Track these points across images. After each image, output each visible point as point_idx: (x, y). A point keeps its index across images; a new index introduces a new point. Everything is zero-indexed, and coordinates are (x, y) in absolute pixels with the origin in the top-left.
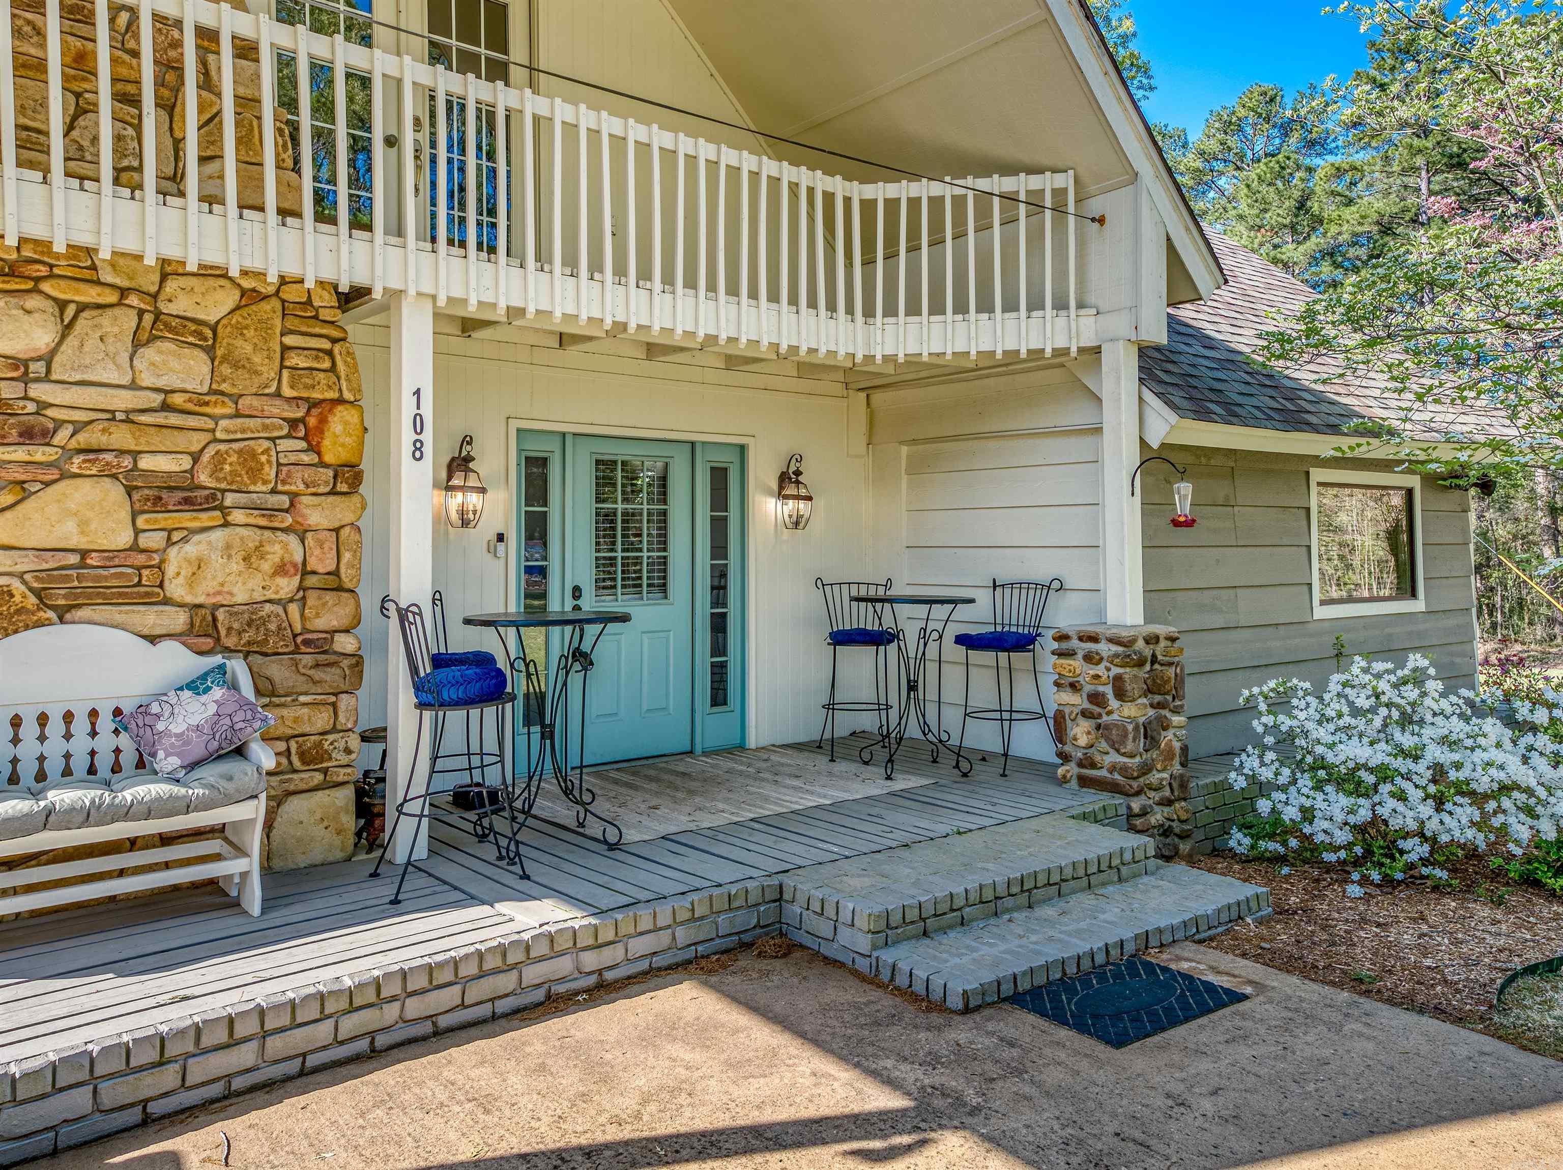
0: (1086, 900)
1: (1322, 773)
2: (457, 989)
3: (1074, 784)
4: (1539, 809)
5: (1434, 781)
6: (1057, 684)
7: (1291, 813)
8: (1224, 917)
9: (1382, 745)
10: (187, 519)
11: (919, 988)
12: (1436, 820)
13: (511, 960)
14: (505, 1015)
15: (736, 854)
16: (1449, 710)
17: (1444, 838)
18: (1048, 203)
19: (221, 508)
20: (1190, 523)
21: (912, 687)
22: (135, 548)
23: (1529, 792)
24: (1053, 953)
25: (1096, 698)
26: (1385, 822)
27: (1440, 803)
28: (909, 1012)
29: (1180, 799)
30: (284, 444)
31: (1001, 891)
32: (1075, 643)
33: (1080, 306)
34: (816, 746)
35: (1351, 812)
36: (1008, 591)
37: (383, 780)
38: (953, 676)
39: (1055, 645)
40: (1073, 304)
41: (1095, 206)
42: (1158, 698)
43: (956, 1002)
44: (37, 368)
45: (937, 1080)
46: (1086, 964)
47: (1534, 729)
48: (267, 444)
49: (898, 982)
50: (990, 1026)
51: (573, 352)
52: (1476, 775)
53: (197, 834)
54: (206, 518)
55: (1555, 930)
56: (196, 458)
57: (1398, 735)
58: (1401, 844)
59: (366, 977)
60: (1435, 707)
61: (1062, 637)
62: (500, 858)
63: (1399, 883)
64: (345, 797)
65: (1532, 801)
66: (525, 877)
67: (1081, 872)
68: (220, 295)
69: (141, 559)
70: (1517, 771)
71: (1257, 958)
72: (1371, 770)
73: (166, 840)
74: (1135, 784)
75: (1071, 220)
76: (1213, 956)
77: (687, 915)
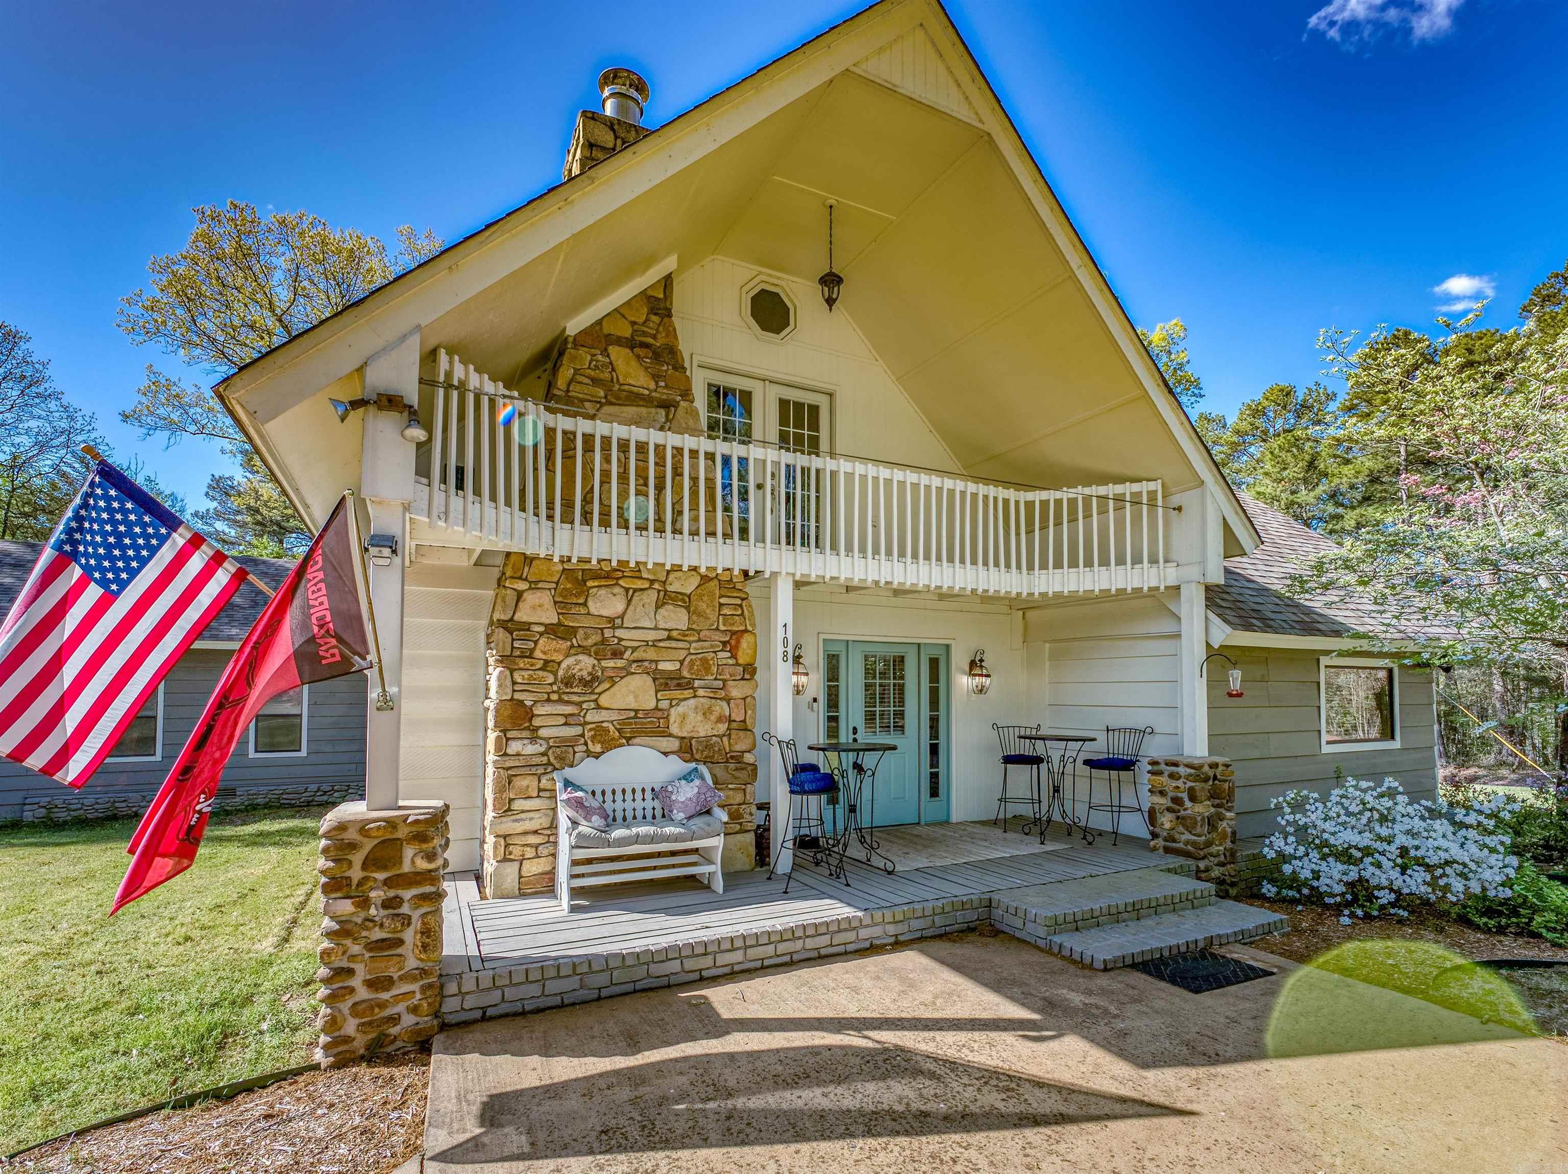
0: (1174, 918)
1: (1326, 850)
2: (828, 936)
3: (1161, 851)
4: (1471, 875)
5: (1402, 857)
6: (1150, 791)
7: (1306, 874)
8: (1260, 931)
9: (1367, 834)
10: (678, 694)
11: (1076, 957)
12: (1400, 880)
13: (853, 925)
14: (851, 952)
15: (961, 881)
16: (1413, 814)
17: (1406, 891)
18: (1145, 501)
19: (693, 688)
20: (1239, 695)
21: (1056, 790)
22: (657, 708)
23: (1465, 865)
24: (1156, 944)
25: (1177, 801)
26: (1367, 881)
27: (1404, 869)
28: (1072, 969)
29: (1230, 863)
30: (721, 655)
31: (1122, 908)
32: (1163, 767)
33: (1166, 561)
34: (995, 823)
35: (1345, 874)
36: (1116, 733)
37: (769, 830)
38: (1082, 785)
39: (1150, 768)
40: (1161, 560)
41: (1175, 500)
42: (1217, 801)
43: (1099, 965)
44: (618, 621)
45: (1092, 1001)
46: (1175, 952)
47: (1467, 827)
48: (713, 655)
49: (1063, 953)
50: (1120, 978)
51: (852, 595)
52: (1429, 854)
53: (686, 852)
54: (687, 693)
55: (1477, 948)
56: (682, 662)
57: (1377, 828)
58: (1376, 893)
59: (787, 926)
60: (1404, 812)
61: (1154, 763)
62: (831, 875)
63: (1375, 917)
64: (750, 838)
65: (1466, 871)
66: (848, 885)
67: (1169, 901)
68: (692, 579)
69: (659, 714)
70: (1456, 852)
71: (1281, 954)
72: (1359, 849)
73: (673, 854)
74: (1202, 853)
75: (1160, 510)
76: (1252, 951)
77: (940, 911)
